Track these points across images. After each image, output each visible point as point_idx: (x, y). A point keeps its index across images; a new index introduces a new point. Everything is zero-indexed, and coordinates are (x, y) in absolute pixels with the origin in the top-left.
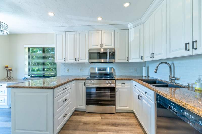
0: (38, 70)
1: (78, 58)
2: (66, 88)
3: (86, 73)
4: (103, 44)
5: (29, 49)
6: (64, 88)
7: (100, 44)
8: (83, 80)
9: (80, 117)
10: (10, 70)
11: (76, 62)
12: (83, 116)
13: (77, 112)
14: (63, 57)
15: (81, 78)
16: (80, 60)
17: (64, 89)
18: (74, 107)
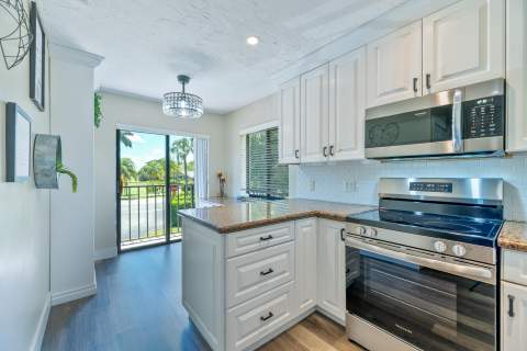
0: (260, 186)
1: (332, 147)
2: (270, 237)
3: (366, 198)
4: (428, 76)
5: (248, 137)
6: (265, 235)
7: (415, 80)
8: (336, 218)
9: (320, 340)
10: (223, 180)
11: (325, 159)
12: (332, 344)
13: (320, 320)
14: (294, 146)
15: (333, 212)
16: (337, 154)
17: (262, 239)
18: (311, 301)
